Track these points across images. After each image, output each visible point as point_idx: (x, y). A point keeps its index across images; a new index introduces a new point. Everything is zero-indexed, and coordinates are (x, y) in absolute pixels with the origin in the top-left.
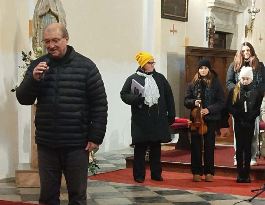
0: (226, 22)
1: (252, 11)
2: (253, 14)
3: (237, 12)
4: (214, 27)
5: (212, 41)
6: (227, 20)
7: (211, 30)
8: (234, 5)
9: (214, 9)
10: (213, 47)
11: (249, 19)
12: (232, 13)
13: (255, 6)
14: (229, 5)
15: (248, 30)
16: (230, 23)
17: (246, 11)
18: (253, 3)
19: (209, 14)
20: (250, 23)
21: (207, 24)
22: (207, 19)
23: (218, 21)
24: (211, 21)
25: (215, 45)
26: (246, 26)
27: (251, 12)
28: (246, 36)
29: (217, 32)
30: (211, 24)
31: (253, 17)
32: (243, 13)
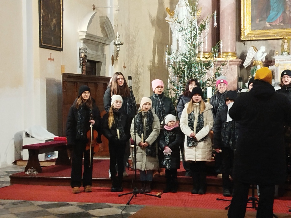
0: (95, 52)
1: (117, 43)
2: (118, 46)
3: (105, 44)
4: (86, 56)
5: (84, 69)
6: (97, 51)
7: (83, 59)
8: (102, 38)
9: (86, 41)
10: (85, 74)
11: (115, 50)
12: (101, 45)
13: (119, 39)
14: (98, 38)
15: (114, 59)
16: (99, 53)
17: (112, 43)
18: (117, 37)
19: (81, 45)
20: (116, 54)
21: (80, 53)
22: (80, 49)
23: (89, 51)
24: (83, 51)
25: (87, 72)
26: (113, 56)
27: (116, 45)
28: (113, 65)
29: (89, 61)
30: (83, 54)
31: (118, 49)
32: (110, 44)
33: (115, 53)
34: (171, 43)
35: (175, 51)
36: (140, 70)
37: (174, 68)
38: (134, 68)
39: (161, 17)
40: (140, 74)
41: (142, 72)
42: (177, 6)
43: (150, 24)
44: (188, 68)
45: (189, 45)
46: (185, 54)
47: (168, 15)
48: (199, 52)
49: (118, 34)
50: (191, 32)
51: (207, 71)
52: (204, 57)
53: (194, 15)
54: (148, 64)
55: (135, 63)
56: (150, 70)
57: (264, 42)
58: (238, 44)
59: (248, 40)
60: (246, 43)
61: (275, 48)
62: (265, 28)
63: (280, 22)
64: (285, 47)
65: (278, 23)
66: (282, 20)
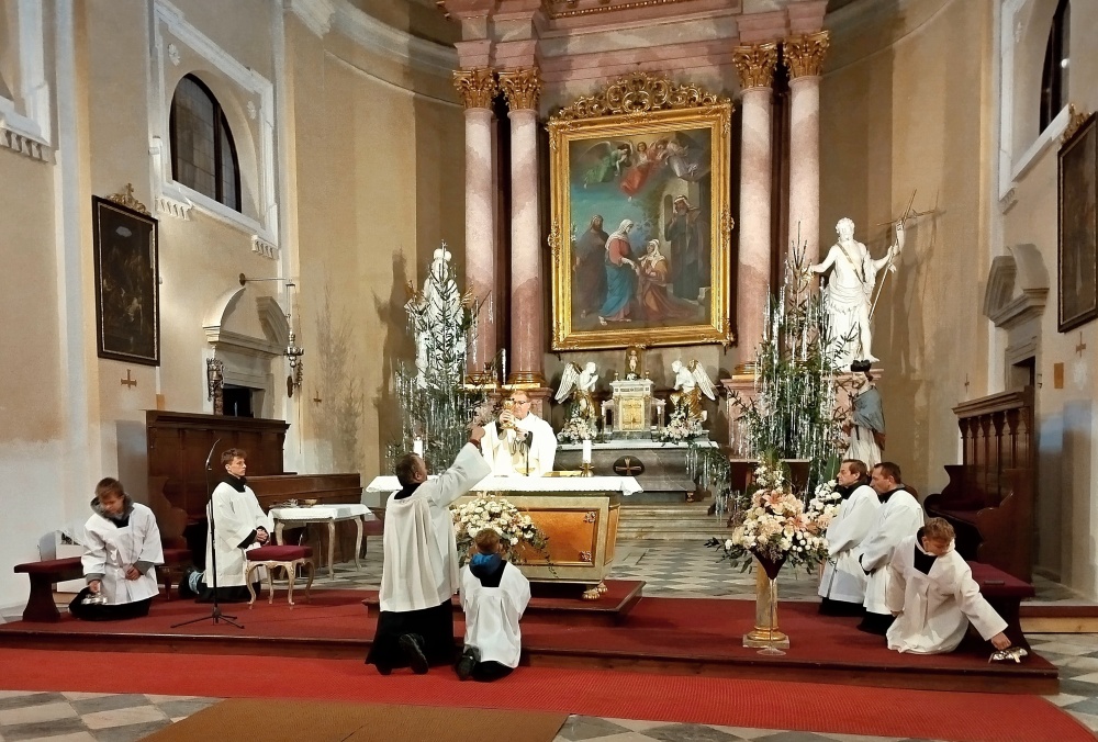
36: (357, 407)
39: (398, 304)
40: (356, 415)
41: (360, 410)
42: (427, 281)
43: (375, 317)
47: (411, 300)
54: (374, 393)
55: (346, 392)
56: (379, 409)
57: (596, 354)
58: (548, 358)
59: (566, 351)
60: (562, 355)
61: (615, 365)
62: (598, 328)
63: (626, 317)
64: (633, 363)
65: (621, 318)
66: (628, 312)
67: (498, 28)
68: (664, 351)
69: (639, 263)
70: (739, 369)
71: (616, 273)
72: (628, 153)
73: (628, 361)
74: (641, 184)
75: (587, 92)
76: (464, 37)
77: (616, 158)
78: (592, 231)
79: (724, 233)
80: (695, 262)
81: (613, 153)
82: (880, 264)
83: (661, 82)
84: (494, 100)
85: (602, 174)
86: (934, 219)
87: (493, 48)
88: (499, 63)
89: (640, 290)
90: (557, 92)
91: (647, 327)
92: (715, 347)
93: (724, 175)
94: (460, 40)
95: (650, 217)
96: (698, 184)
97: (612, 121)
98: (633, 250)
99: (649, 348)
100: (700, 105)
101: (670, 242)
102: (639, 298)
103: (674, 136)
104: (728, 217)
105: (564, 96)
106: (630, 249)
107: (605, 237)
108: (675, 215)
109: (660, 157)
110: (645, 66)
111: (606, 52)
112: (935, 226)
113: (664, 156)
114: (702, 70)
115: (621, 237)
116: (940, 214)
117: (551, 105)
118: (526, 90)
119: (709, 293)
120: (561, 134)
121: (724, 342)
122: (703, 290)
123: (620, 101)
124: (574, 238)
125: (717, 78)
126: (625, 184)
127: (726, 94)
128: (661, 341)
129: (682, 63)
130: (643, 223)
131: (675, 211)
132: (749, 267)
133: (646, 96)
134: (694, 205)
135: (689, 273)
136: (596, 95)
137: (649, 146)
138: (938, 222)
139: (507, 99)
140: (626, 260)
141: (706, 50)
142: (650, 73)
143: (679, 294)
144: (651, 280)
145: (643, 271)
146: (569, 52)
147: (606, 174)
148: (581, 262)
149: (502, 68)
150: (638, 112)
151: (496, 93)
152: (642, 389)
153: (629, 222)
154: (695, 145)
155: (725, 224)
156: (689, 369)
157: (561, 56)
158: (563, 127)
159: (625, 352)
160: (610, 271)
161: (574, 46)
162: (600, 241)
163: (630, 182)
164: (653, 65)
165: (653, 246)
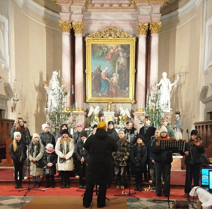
1: (15, 100)
2: (16, 101)
3: (7, 100)
6: (2, 103)
8: (5, 96)
11: (14, 104)
12: (4, 100)
13: (16, 98)
14: (3, 96)
15: (13, 109)
16: (4, 105)
17: (12, 99)
18: (15, 96)
26: (12, 107)
27: (14, 100)
28: (12, 112)
31: (16, 103)
32: (10, 100)
33: (14, 105)
34: (47, 101)
35: (50, 106)
36: (29, 116)
37: (49, 116)
38: (26, 114)
39: (42, 86)
40: (29, 118)
42: (51, 80)
43: (34, 89)
44: (58, 116)
45: (58, 103)
46: (56, 108)
47: (46, 85)
48: (64, 107)
49: (15, 94)
50: (59, 96)
51: (68, 118)
52: (66, 110)
53: (61, 86)
54: (34, 112)
55: (26, 111)
56: (35, 116)
57: (98, 104)
58: (85, 104)
59: (90, 102)
60: (89, 103)
61: (104, 107)
62: (99, 96)
63: (106, 94)
64: (109, 107)
65: (105, 94)
66: (107, 93)
67: (72, 9)
68: (117, 104)
69: (110, 79)
70: (137, 110)
71: (104, 82)
72: (108, 49)
73: (108, 106)
74: (111, 58)
75: (96, 30)
76: (62, 11)
77: (104, 50)
78: (98, 69)
79: (133, 73)
80: (125, 80)
81: (104, 48)
82: (173, 84)
83: (117, 30)
84: (71, 30)
85: (100, 54)
86: (186, 74)
87: (71, 16)
88: (72, 19)
89: (110, 87)
90: (88, 29)
91: (112, 97)
92: (130, 103)
93: (133, 58)
94: (61, 12)
95: (113, 67)
96: (126, 59)
97: (104, 40)
98: (109, 76)
99: (113, 103)
100: (127, 38)
101: (119, 74)
102: (110, 89)
103: (120, 45)
104: (134, 69)
105: (90, 31)
106: (108, 76)
107: (101, 71)
108: (120, 67)
109: (116, 51)
110: (112, 25)
111: (102, 20)
112: (186, 76)
113: (117, 51)
114: (128, 28)
115: (105, 72)
116: (187, 73)
117: (86, 33)
118: (80, 28)
119: (129, 89)
120: (89, 42)
121: (133, 103)
122: (127, 88)
123: (106, 34)
124: (92, 71)
125: (132, 31)
126: (107, 57)
127: (134, 35)
128: (116, 101)
129: (122, 25)
130: (111, 69)
131: (120, 66)
132: (140, 83)
133: (112, 34)
134: (125, 65)
135: (124, 84)
136: (99, 31)
137: (113, 48)
138: (187, 75)
139: (74, 31)
140: (107, 78)
141: (129, 23)
142: (114, 27)
143: (121, 89)
144: (113, 84)
145: (111, 82)
146: (91, 19)
147: (101, 54)
148: (94, 78)
149: (73, 21)
150: (110, 38)
151: (71, 28)
152: (112, 114)
153: (108, 68)
154: (126, 48)
155: (133, 71)
156: (124, 109)
157: (89, 20)
158: (90, 40)
159: (107, 104)
160: (102, 81)
161: (93, 17)
162: (99, 72)
163: (108, 57)
164: (115, 25)
165: (114, 75)
